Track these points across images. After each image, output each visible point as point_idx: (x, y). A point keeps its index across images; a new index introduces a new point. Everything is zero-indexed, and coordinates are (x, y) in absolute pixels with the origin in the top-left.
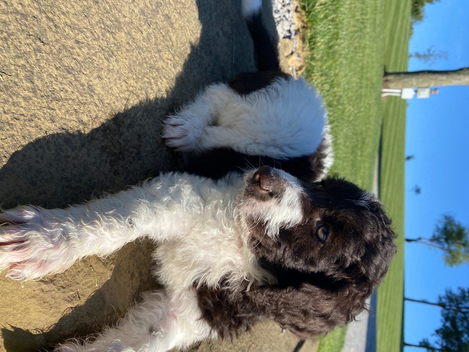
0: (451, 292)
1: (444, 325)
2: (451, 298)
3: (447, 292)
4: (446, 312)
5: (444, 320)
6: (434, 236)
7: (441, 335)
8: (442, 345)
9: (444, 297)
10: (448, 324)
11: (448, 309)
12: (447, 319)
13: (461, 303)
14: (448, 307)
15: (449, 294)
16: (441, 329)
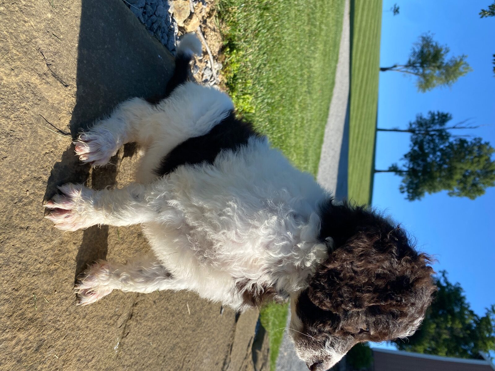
0: (421, 118)
1: (412, 149)
2: (421, 123)
3: (417, 117)
4: (415, 137)
5: (413, 145)
6: (409, 62)
7: (409, 159)
8: (409, 167)
9: (414, 123)
10: (416, 148)
11: (417, 134)
12: (415, 143)
13: (430, 127)
14: (417, 132)
15: (419, 120)
16: (409, 153)
